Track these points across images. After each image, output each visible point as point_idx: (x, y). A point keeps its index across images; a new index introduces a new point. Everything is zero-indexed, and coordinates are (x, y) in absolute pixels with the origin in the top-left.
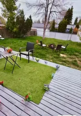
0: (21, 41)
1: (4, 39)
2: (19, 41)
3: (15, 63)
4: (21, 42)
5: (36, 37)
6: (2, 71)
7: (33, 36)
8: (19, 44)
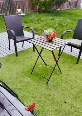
0: (53, 17)
1: (24, 14)
2: (50, 18)
3: (57, 63)
4: (53, 19)
5: (78, 11)
6: (28, 76)
7: (72, 9)
8: (50, 24)
